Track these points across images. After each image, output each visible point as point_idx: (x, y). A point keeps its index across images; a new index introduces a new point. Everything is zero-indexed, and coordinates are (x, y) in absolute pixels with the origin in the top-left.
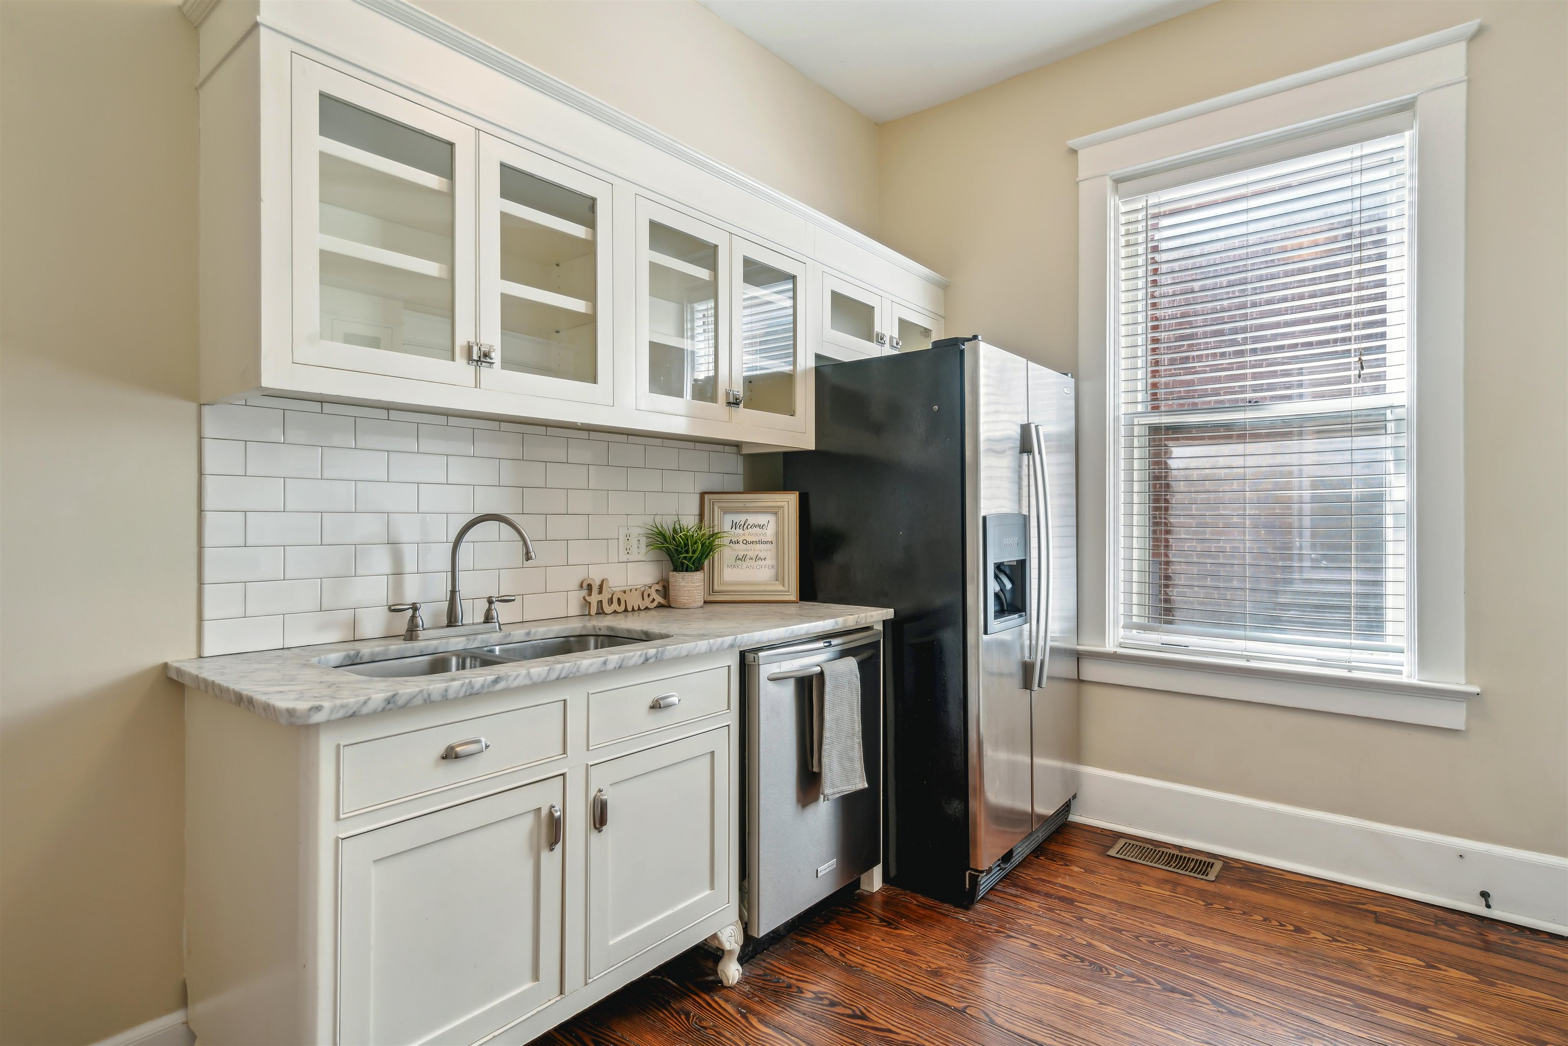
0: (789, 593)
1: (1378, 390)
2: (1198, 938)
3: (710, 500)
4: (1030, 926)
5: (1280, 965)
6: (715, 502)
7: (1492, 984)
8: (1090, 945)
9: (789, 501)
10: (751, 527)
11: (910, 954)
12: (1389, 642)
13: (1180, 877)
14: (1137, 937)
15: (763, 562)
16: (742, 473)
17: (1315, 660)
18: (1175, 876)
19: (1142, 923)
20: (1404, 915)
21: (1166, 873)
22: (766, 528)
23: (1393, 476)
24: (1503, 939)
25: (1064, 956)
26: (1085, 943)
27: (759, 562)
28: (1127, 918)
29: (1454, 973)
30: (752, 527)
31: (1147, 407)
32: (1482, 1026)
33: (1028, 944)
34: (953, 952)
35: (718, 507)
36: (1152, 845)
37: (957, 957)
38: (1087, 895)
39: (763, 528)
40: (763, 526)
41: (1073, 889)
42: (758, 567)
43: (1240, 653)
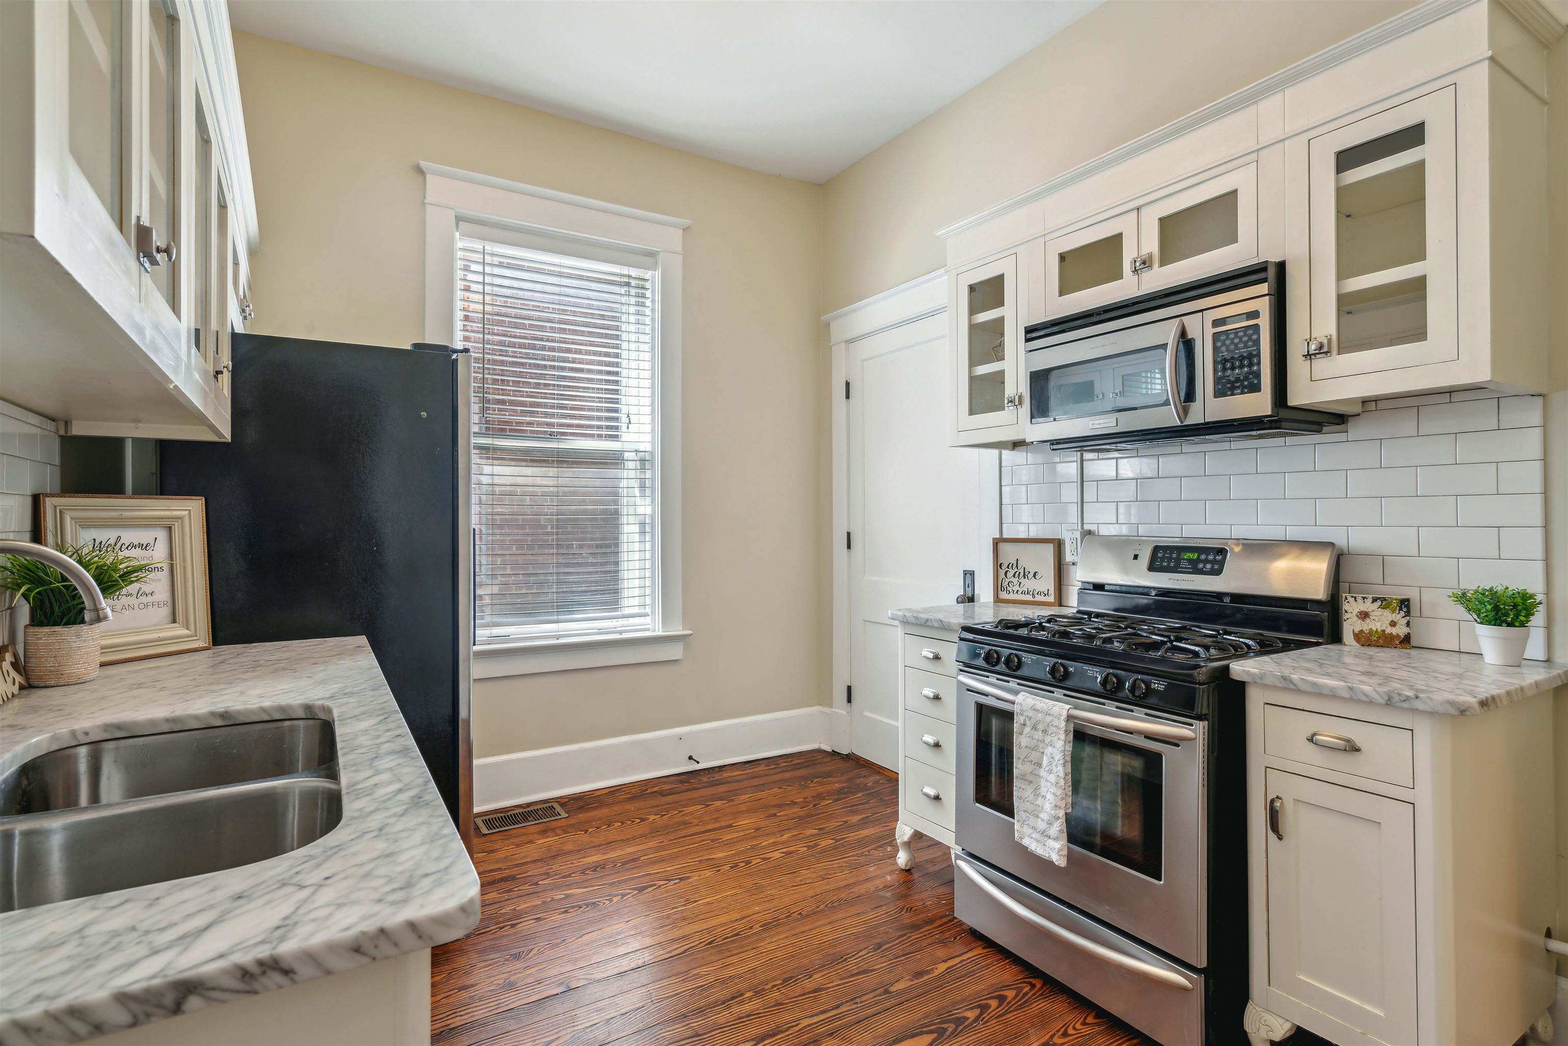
0: (195, 638)
1: (615, 437)
2: (611, 853)
3: (55, 507)
4: (515, 909)
5: (662, 842)
6: (64, 509)
7: (733, 800)
8: (567, 896)
9: (190, 510)
10: (127, 548)
11: (467, 989)
12: (627, 611)
13: (548, 824)
14: (584, 873)
15: (150, 599)
16: (59, 465)
17: (596, 631)
18: (544, 825)
19: (572, 863)
20: (666, 787)
21: (537, 826)
22: (152, 548)
23: (638, 498)
24: (709, 778)
25: (566, 912)
26: (563, 896)
27: (144, 599)
28: (561, 866)
29: (718, 803)
30: (130, 548)
31: (480, 428)
32: (754, 820)
33: (534, 921)
34: (496, 962)
35: (72, 519)
36: (501, 813)
37: (504, 964)
38: (515, 868)
39: (148, 548)
40: (147, 546)
41: (500, 869)
42: (142, 606)
43: (554, 634)
